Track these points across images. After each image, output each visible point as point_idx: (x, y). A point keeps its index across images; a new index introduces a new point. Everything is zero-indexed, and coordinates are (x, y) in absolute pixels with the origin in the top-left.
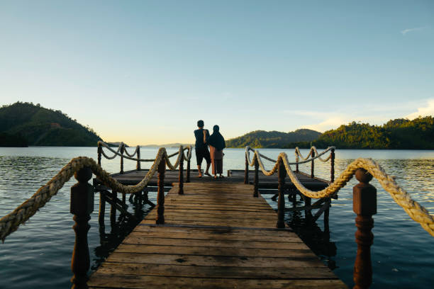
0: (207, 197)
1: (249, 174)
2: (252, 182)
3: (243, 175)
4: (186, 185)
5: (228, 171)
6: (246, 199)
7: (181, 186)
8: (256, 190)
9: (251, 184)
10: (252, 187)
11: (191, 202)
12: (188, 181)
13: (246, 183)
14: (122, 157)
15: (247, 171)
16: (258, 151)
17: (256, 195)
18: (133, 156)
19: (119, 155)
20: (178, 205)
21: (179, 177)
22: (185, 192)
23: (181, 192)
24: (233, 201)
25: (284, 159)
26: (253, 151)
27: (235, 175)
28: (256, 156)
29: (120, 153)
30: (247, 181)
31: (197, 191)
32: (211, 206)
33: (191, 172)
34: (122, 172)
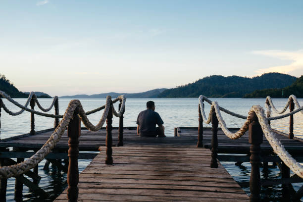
0: (146, 168)
1: (204, 132)
2: (209, 144)
3: (196, 135)
4: (116, 150)
5: (176, 129)
6: (201, 171)
7: (109, 152)
8: (214, 156)
9: (207, 147)
10: (209, 152)
11: (122, 176)
12: (121, 144)
13: (200, 146)
14: (33, 113)
15: (201, 129)
16: (216, 103)
17: (214, 165)
18: (48, 110)
19: (28, 110)
20: (102, 181)
21: (106, 137)
22: (115, 161)
23: (109, 161)
24: (182, 174)
25: (259, 115)
26: (210, 103)
27: (185, 133)
28: (213, 109)
29: (29, 107)
30: (201, 143)
31: (132, 159)
32: (150, 182)
33: (125, 131)
34: (33, 132)
